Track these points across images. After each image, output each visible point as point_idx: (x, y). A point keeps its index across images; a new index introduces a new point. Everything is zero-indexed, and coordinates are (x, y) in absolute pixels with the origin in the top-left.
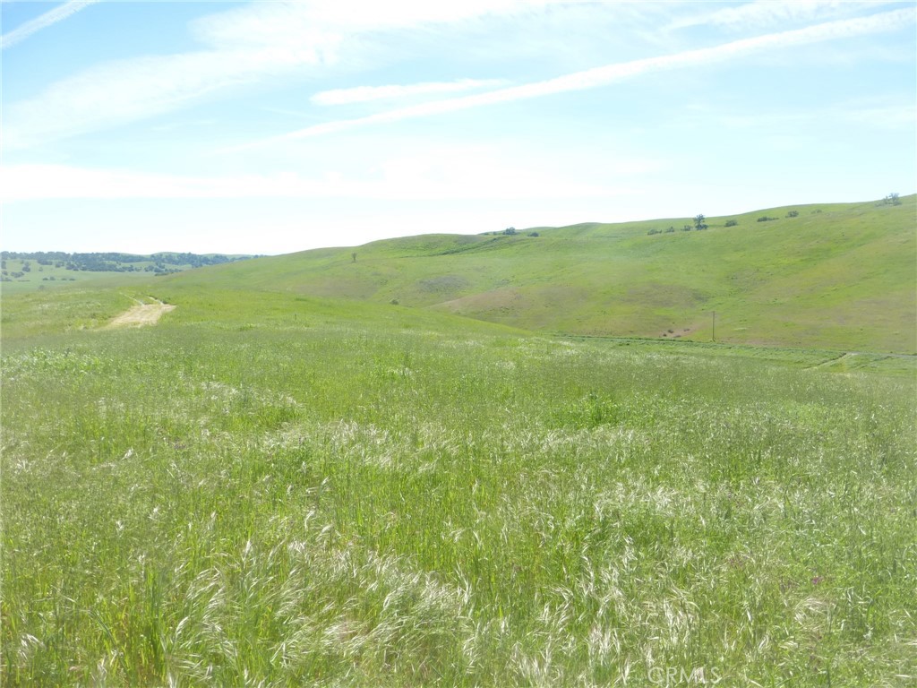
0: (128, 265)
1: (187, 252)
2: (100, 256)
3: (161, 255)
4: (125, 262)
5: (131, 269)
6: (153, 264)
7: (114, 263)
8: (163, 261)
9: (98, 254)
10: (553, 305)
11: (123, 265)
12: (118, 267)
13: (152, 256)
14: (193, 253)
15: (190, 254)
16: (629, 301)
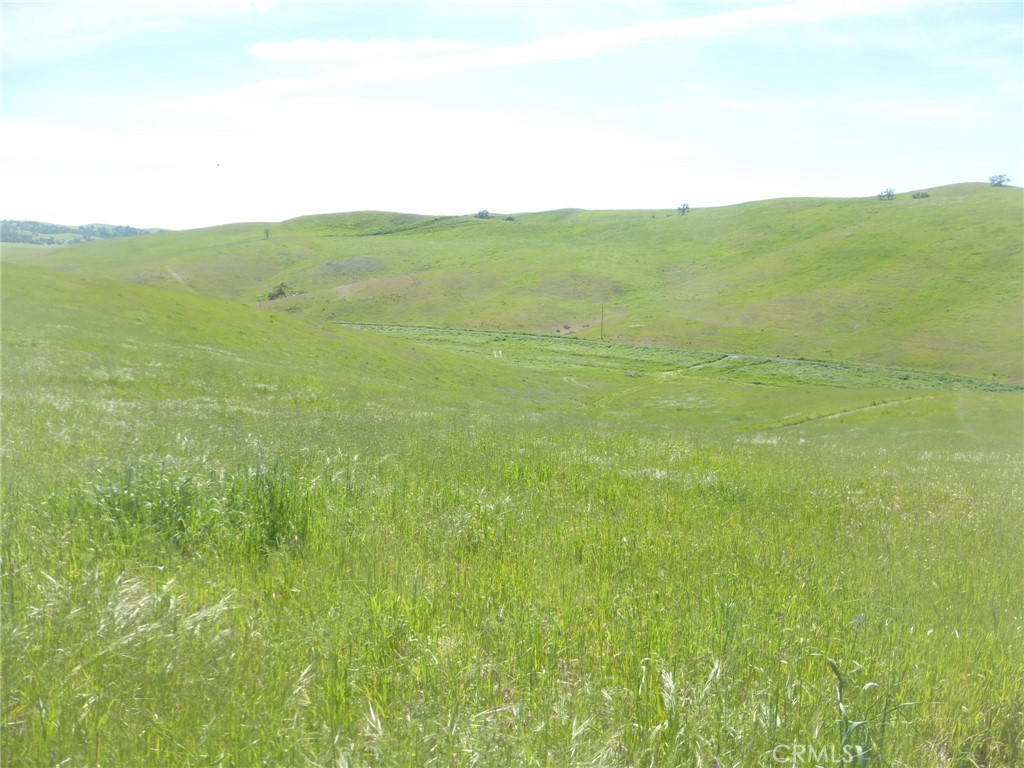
0: (47, 236)
1: (124, 225)
2: (14, 225)
3: (93, 227)
4: (45, 232)
5: (50, 242)
6: (80, 236)
7: (29, 233)
8: (94, 234)
9: (11, 222)
10: (452, 294)
11: (41, 236)
12: (34, 238)
13: (81, 228)
14: (132, 226)
15: (128, 227)
16: (538, 291)
